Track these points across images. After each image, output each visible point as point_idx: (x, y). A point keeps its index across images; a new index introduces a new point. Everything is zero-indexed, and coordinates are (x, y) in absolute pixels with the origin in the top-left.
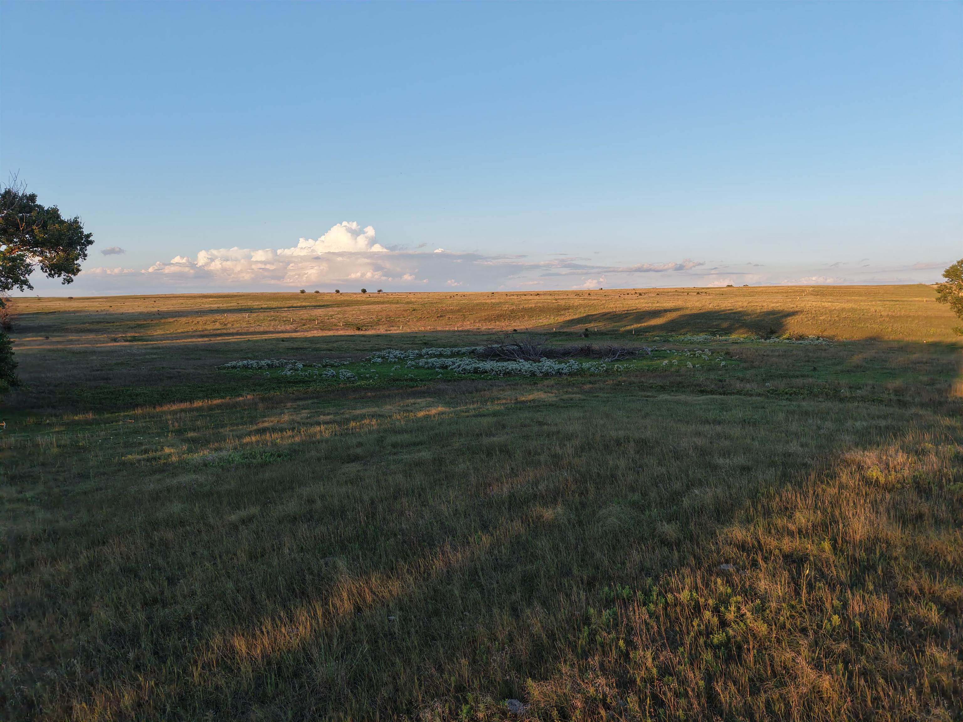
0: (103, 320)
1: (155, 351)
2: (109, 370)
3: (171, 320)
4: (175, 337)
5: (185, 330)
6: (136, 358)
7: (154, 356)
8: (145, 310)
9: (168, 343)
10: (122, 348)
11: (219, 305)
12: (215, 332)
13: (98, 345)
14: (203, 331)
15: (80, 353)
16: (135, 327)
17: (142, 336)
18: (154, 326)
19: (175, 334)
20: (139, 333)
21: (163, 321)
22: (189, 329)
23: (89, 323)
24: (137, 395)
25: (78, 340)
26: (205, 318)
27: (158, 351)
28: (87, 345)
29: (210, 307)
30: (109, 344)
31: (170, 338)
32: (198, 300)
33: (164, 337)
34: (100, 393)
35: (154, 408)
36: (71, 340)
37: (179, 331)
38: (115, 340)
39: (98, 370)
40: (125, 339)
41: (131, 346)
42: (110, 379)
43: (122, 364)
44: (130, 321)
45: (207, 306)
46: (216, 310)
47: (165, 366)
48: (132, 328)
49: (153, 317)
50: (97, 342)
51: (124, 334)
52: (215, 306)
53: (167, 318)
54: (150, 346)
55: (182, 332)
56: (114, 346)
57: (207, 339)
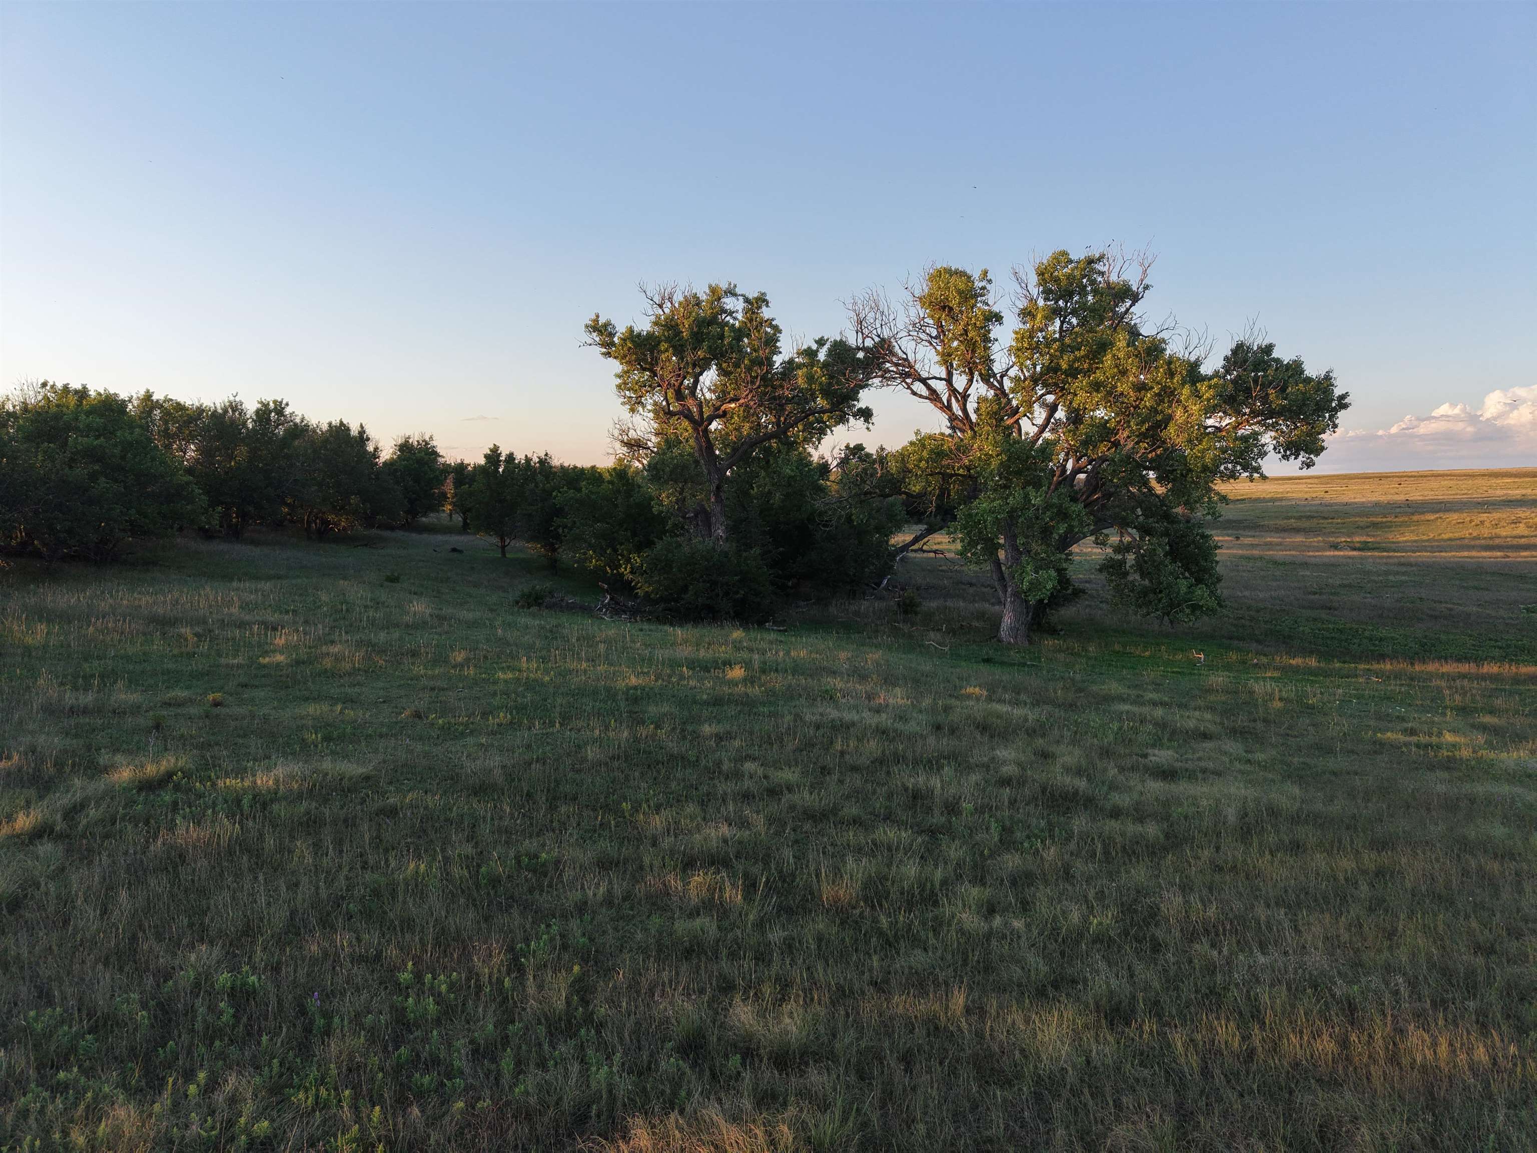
0: (1316, 515)
1: (1404, 569)
2: (1332, 594)
3: (1432, 517)
4: (1438, 546)
5: (1457, 535)
6: (1372, 578)
7: (1403, 578)
8: (1383, 499)
9: (1425, 557)
10: (1348, 560)
11: (1524, 492)
12: (1515, 542)
13: (1311, 554)
14: (1491, 538)
15: (1284, 564)
16: (1368, 527)
17: (1379, 543)
18: (1400, 526)
19: (1437, 541)
20: (1373, 536)
21: (1415, 518)
22: (1465, 533)
23: (1295, 518)
24: (1381, 640)
25: (1280, 544)
26: (1496, 515)
27: (1409, 569)
28: (1293, 553)
29: (1506, 494)
30: (1328, 553)
31: (1429, 549)
32: (1479, 481)
33: (1418, 547)
34: (1323, 629)
35: (1412, 664)
36: (1271, 543)
37: (1445, 536)
38: (1335, 547)
39: (1315, 593)
40: (1351, 545)
41: (1361, 558)
42: (1335, 609)
43: (1350, 586)
44: (1360, 516)
45: (1499, 492)
46: (1517, 501)
47: (1423, 596)
48: (1362, 528)
49: (1398, 510)
50: (1309, 548)
51: (1349, 537)
52: (1516, 493)
53: (1423, 513)
54: (1396, 560)
55: (1450, 539)
56: (1334, 556)
57: (1499, 554)
